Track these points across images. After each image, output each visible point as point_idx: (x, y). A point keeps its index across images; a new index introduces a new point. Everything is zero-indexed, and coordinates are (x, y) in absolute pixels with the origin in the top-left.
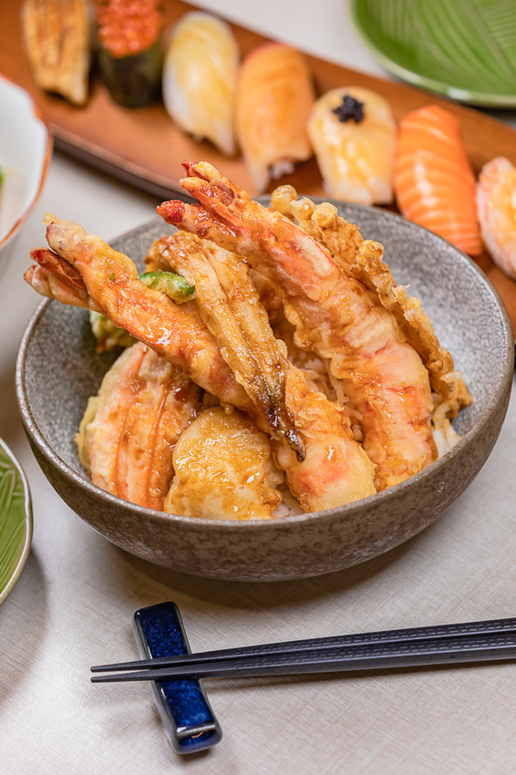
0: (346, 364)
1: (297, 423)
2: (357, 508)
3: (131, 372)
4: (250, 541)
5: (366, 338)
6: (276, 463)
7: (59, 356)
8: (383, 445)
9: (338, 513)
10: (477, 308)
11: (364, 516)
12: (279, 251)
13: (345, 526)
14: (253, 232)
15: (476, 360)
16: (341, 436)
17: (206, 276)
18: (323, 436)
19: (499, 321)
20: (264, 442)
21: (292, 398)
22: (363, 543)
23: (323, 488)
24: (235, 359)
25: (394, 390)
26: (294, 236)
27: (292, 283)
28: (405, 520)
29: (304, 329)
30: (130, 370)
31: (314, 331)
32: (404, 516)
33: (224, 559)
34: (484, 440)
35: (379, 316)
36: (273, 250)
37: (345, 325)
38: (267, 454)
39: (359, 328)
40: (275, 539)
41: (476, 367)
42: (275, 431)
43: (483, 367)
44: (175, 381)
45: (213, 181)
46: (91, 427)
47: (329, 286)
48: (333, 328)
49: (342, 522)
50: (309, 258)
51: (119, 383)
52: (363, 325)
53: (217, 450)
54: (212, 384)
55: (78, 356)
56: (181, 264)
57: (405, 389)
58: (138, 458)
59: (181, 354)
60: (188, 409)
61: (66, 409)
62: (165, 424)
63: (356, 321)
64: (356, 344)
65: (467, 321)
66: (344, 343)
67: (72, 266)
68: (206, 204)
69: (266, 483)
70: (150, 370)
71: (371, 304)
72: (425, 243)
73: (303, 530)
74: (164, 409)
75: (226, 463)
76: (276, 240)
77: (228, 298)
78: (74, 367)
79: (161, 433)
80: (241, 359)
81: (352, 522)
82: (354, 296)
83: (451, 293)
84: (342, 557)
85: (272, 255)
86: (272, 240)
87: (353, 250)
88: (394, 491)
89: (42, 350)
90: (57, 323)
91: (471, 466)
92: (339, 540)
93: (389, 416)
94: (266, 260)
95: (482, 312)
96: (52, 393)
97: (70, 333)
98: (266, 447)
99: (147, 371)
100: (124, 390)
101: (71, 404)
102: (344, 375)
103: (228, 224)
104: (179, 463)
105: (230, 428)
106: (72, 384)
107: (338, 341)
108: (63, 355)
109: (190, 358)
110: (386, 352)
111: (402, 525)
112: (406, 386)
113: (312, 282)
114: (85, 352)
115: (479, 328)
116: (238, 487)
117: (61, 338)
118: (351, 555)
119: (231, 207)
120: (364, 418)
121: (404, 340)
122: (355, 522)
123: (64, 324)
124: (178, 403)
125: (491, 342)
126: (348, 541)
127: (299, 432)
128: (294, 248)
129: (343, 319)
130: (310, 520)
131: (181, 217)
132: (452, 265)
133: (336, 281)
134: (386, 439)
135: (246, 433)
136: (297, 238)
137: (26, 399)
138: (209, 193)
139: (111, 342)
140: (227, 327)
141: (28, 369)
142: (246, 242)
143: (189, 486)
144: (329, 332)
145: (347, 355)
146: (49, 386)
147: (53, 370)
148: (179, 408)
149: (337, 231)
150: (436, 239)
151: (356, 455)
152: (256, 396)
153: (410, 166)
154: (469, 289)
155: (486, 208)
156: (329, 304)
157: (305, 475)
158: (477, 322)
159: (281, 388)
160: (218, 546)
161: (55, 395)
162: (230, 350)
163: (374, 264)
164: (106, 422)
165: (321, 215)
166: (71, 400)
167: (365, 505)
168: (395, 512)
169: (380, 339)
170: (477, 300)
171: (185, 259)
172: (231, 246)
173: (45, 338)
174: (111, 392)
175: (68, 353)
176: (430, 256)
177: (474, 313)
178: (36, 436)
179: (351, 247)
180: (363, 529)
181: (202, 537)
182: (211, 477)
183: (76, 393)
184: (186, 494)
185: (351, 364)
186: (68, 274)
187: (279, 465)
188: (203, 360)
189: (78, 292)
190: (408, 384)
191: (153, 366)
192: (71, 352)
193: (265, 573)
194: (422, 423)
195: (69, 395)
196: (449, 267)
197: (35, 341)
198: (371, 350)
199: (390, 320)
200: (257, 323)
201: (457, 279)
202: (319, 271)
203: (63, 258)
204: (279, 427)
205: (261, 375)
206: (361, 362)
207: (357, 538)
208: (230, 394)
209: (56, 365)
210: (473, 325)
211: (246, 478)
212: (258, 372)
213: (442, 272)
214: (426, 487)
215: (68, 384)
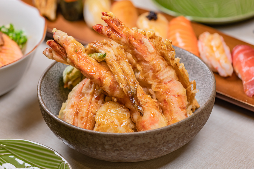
0: (158, 86)
1: (141, 103)
2: (163, 129)
3: (79, 91)
4: (125, 141)
5: (165, 76)
6: (132, 120)
7: (51, 90)
8: (170, 115)
9: (157, 131)
10: (201, 74)
11: (166, 132)
12: (135, 43)
13: (159, 136)
14: (127, 36)
15: (201, 93)
16: (156, 109)
17: (110, 52)
18: (150, 108)
19: (210, 75)
20: (128, 112)
21: (139, 95)
22: (165, 144)
23: (150, 127)
24: (120, 79)
25: (174, 96)
26: (141, 38)
27: (140, 55)
28: (180, 136)
29: (143, 73)
30: (78, 90)
31: (147, 73)
32: (179, 135)
33: (115, 149)
34: (207, 111)
35: (169, 69)
36: (133, 43)
37: (158, 71)
38: (129, 116)
39: (163, 73)
40: (134, 140)
41: (201, 95)
42: (133, 105)
43: (204, 94)
44: (95, 94)
45: (113, 18)
46: (64, 111)
47: (153, 56)
48: (153, 72)
49: (158, 134)
50: (146, 46)
51: (74, 95)
52: (164, 71)
53: (111, 114)
54: (110, 89)
55: (57, 92)
56: (100, 48)
57: (178, 95)
58: (82, 120)
59: (100, 79)
60: (100, 103)
61: (53, 109)
62: (92, 108)
63: (162, 70)
64: (161, 78)
65: (197, 80)
66: (157, 78)
67: (62, 46)
68: (111, 25)
69: (129, 127)
70: (86, 90)
71: (167, 65)
72: (182, 53)
73: (144, 137)
74: (91, 103)
75: (115, 118)
76: (135, 39)
77: (117, 59)
78: (56, 95)
79: (90, 111)
80: (122, 79)
81: (161, 135)
82: (161, 61)
83: (191, 71)
84: (157, 149)
85: (133, 45)
86: (133, 39)
87: (160, 46)
88: (177, 124)
89: (46, 86)
90: (51, 78)
91: (202, 120)
92: (156, 142)
93: (173, 104)
94: (131, 47)
95: (203, 75)
96: (49, 102)
97: (55, 83)
98: (129, 114)
99: (85, 90)
100: (76, 97)
101: (55, 107)
102: (157, 90)
103: (118, 33)
104: (98, 118)
105: (116, 107)
106: (55, 101)
107: (155, 77)
108: (52, 90)
109: (103, 80)
110: (172, 82)
111: (179, 138)
112: (179, 95)
113: (147, 54)
114: (60, 91)
115: (202, 81)
116: (119, 127)
117: (52, 84)
118: (160, 149)
119: (119, 27)
120: (163, 105)
121: (178, 79)
122: (162, 135)
123: (53, 79)
124: (96, 101)
125: (207, 84)
126: (160, 143)
127: (142, 106)
128: (141, 42)
129: (158, 69)
130: (147, 133)
131: (101, 30)
132: (192, 60)
133: (155, 55)
134: (171, 113)
135: (121, 109)
136: (142, 38)
137: (42, 98)
138: (112, 22)
139: (70, 83)
140: (117, 68)
141: (42, 90)
142: (124, 40)
143: (102, 126)
144: (152, 74)
145: (158, 82)
146: (48, 99)
147: (49, 94)
148: (97, 102)
149: (154, 39)
150: (186, 52)
151: (161, 116)
152: (127, 92)
153: (174, 34)
154: (198, 68)
155: (202, 46)
156: (153, 62)
157: (143, 122)
158: (201, 79)
159: (136, 90)
160: (113, 143)
161: (50, 103)
162: (118, 76)
163: (169, 48)
164: (70, 108)
165: (149, 33)
166: (55, 106)
167: (166, 128)
168: (176, 133)
169: (170, 77)
170: (202, 71)
171: (102, 47)
172: (118, 41)
173: (47, 82)
174: (72, 99)
175: (54, 90)
176: (184, 58)
177: (200, 76)
178: (46, 109)
179: (160, 44)
180: (165, 138)
181: (108, 139)
182: (109, 122)
183: (56, 104)
184: (100, 129)
185: (159, 86)
186: (60, 49)
187: (133, 120)
188: (108, 80)
189: (63, 56)
190: (179, 94)
191: (87, 89)
192: (55, 90)
193: (129, 155)
194: (184, 108)
195: (54, 104)
196: (191, 61)
197: (44, 82)
198: (167, 81)
199: (173, 71)
200: (128, 68)
201: (194, 65)
202: (150, 50)
203: (59, 44)
204: (134, 103)
205: (129, 85)
206: (163, 85)
207: (163, 142)
208: (117, 93)
209: (50, 93)
210: (200, 81)
211: (122, 124)
212: (128, 84)
213: (188, 63)
214: (187, 124)
215: (54, 101)
